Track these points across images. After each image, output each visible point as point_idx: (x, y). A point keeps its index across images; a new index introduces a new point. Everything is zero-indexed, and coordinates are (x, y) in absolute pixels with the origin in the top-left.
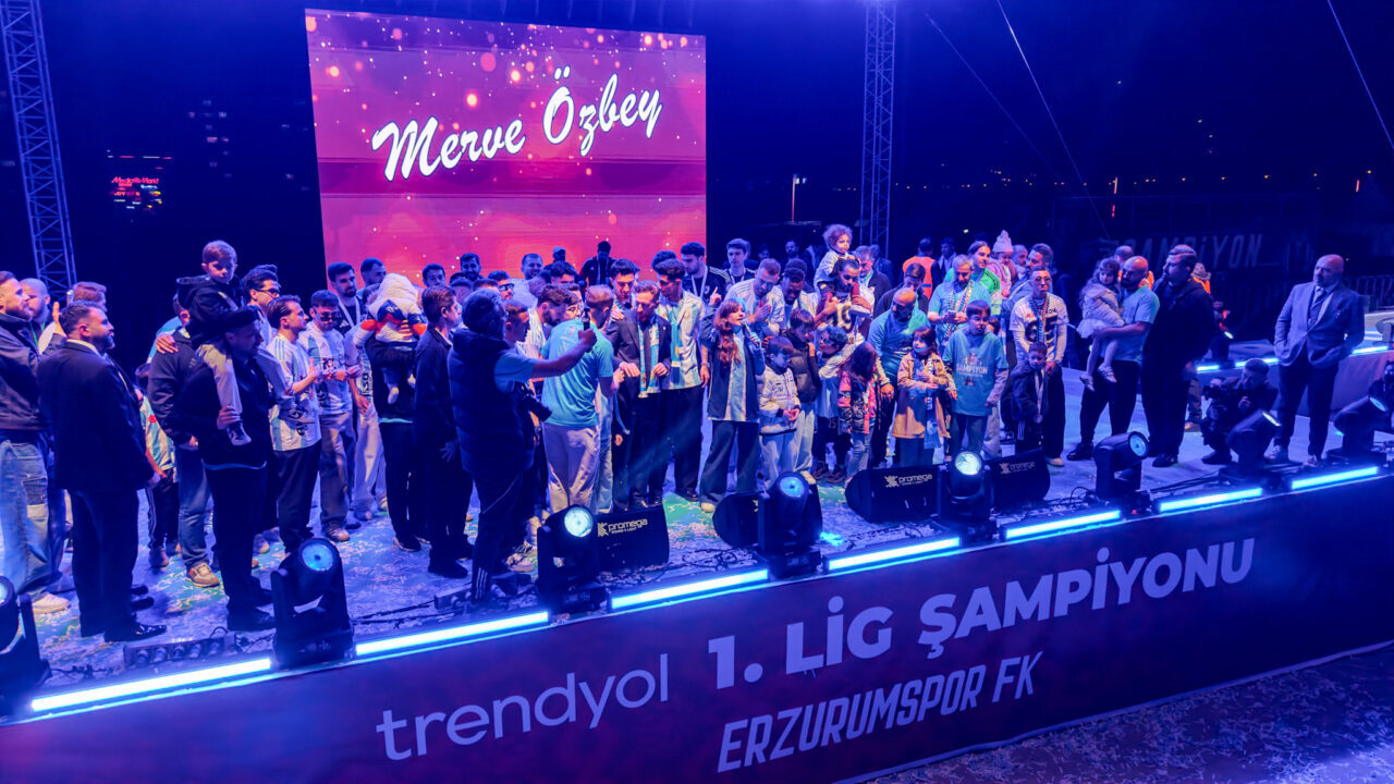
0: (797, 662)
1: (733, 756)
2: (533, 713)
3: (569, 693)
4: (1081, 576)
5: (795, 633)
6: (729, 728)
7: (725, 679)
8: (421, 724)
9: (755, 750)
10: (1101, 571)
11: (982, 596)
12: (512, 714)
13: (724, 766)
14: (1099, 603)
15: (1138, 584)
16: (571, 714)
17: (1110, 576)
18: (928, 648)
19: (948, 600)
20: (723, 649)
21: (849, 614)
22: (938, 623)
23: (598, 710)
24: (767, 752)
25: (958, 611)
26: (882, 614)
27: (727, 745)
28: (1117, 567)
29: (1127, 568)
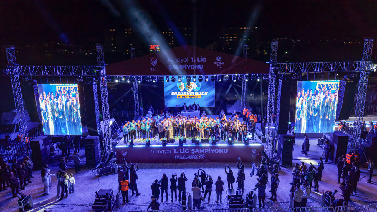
0: (181, 152)
1: (176, 158)
2: (161, 152)
3: (163, 151)
4: (207, 149)
5: (180, 150)
6: (175, 156)
7: (175, 152)
8: (154, 151)
9: (178, 158)
10: (210, 150)
11: (197, 150)
12: (160, 152)
13: (175, 159)
14: (210, 152)
15: (214, 151)
16: (164, 153)
17: (211, 150)
18: (192, 153)
19: (194, 149)
20: (175, 150)
21: (185, 149)
22: (193, 151)
23: (165, 153)
24: (179, 158)
25: (195, 150)
26: (188, 150)
27: (175, 157)
28: (211, 149)
29: (213, 150)
